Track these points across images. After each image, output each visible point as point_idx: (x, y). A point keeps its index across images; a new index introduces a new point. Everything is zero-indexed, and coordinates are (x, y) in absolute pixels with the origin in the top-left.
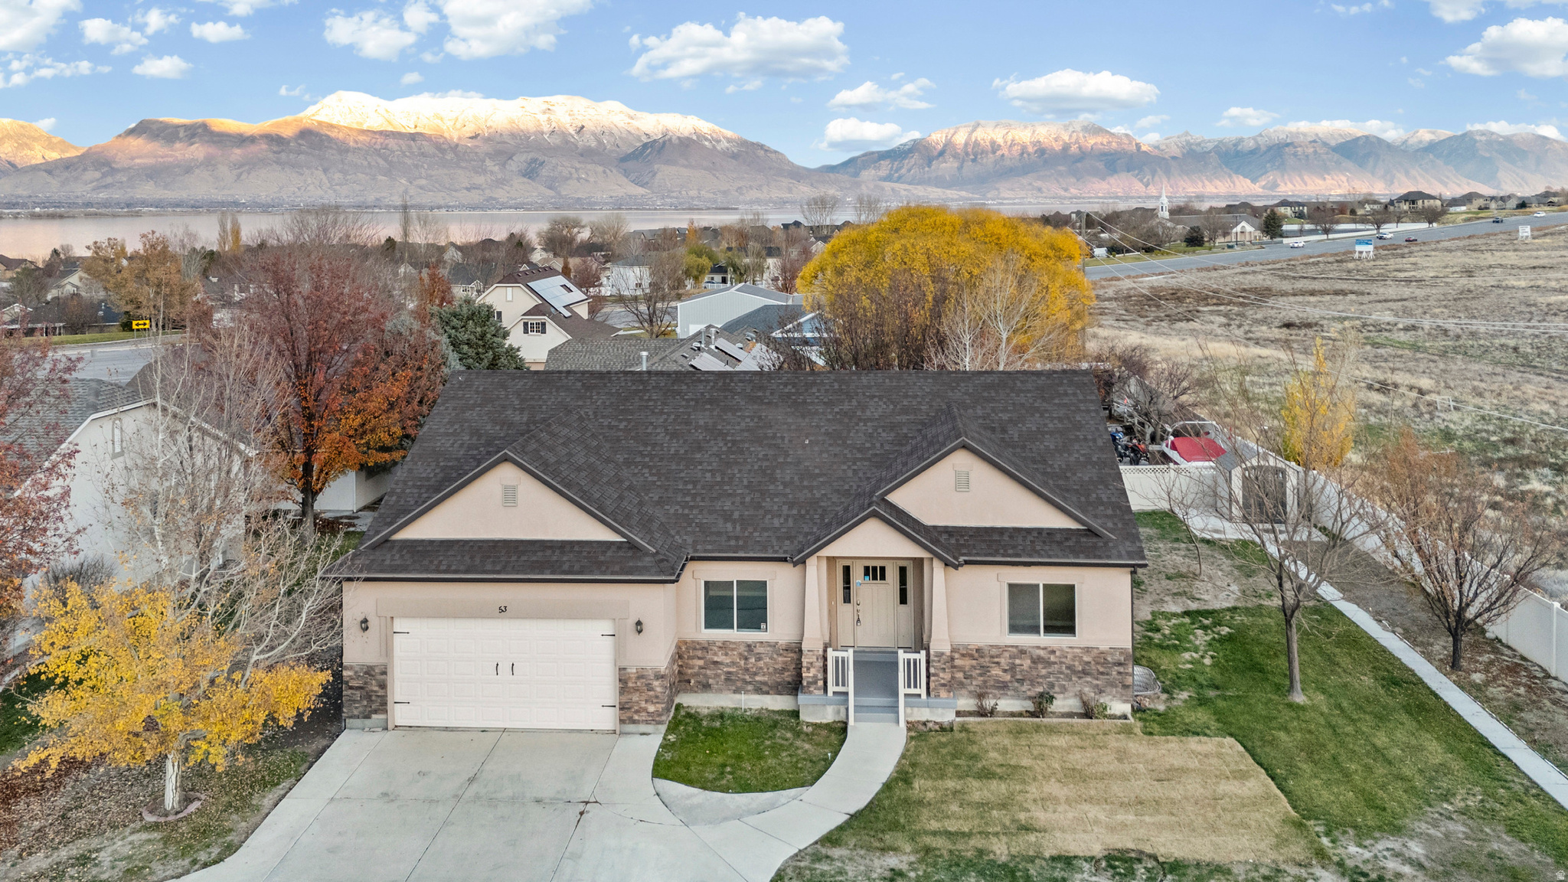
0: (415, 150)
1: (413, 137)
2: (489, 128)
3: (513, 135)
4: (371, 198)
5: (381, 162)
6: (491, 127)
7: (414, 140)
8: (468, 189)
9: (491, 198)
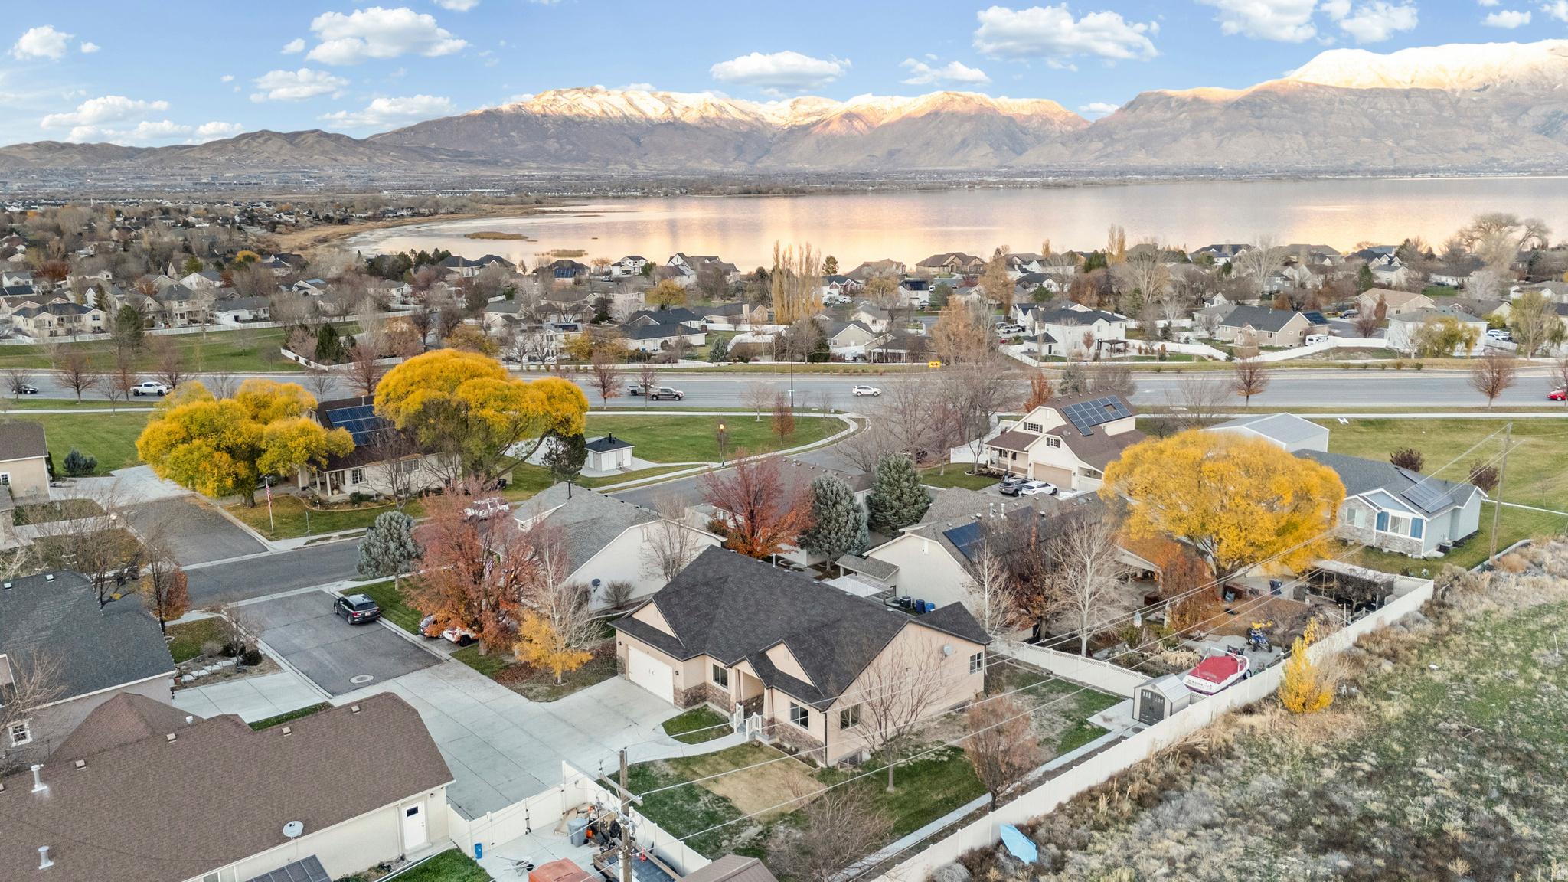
0: (1408, 107)
1: (1407, 94)
2: (1502, 78)
3: (1532, 84)
4: (1350, 162)
5: (1366, 122)
6: (1505, 77)
7: (1407, 97)
8: (1465, 150)
9: (1493, 160)
